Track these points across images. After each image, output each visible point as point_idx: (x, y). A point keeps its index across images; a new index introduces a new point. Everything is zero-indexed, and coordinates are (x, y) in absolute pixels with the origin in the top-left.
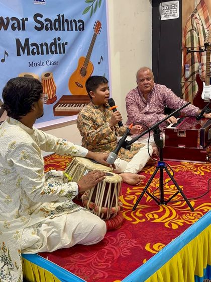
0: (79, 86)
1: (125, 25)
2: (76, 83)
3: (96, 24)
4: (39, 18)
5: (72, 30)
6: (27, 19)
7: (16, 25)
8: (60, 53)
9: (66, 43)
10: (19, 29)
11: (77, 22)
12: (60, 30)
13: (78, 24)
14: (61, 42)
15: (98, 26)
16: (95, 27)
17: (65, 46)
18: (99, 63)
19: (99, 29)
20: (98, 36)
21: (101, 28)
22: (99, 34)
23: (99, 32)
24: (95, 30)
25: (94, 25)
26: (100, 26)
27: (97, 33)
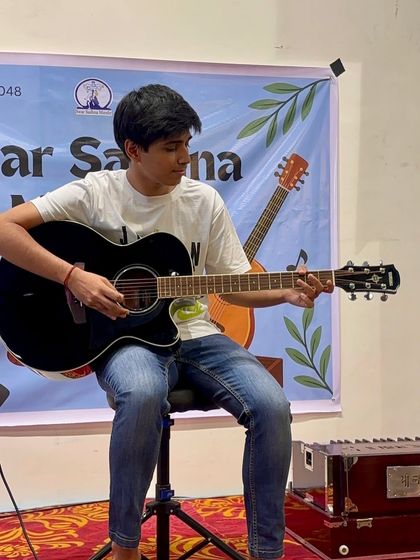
1: (405, 165)
3: (284, 164)
4: (87, 149)
6: (49, 151)
7: (15, 164)
10: (24, 172)
11: (216, 159)
13: (218, 164)
15: (295, 169)
16: (281, 171)
18: (291, 269)
19: (299, 176)
20: (293, 197)
21: (307, 174)
22: (298, 189)
23: (298, 184)
24: (283, 179)
25: (280, 166)
26: (301, 169)
27: (290, 188)
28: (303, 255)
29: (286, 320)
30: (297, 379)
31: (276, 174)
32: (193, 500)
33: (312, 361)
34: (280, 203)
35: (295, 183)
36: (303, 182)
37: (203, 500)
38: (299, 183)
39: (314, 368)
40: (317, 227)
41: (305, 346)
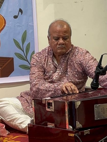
18: (16, 17)
28: (21, 11)
29: (14, 40)
30: (20, 66)
33: (26, 58)
39: (28, 61)
41: (23, 51)
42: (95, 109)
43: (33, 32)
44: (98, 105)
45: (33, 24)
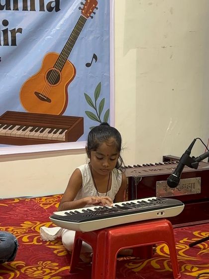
0: (42, 99)
1: (150, 4)
2: (37, 94)
3: (84, 2)
5: (33, 9)
8: (6, 44)
9: (20, 30)
12: (8, 8)
13: (46, 1)
14: (10, 27)
15: (90, 5)
16: (82, 6)
17: (17, 34)
18: (88, 65)
19: (93, 10)
20: (89, 22)
21: (97, 8)
22: (92, 17)
23: (92, 15)
24: (83, 11)
25: (82, 3)
26: (94, 5)
27: (88, 17)
28: (95, 57)
29: (85, 95)
31: (80, 8)
32: (35, 198)
33: (99, 118)
34: (82, 26)
35: (90, 13)
36: (95, 13)
37: (41, 198)
38: (92, 13)
39: (101, 122)
40: (102, 40)
41: (96, 109)
42: (157, 186)
43: (109, 85)
44: (160, 182)
45: (109, 74)
